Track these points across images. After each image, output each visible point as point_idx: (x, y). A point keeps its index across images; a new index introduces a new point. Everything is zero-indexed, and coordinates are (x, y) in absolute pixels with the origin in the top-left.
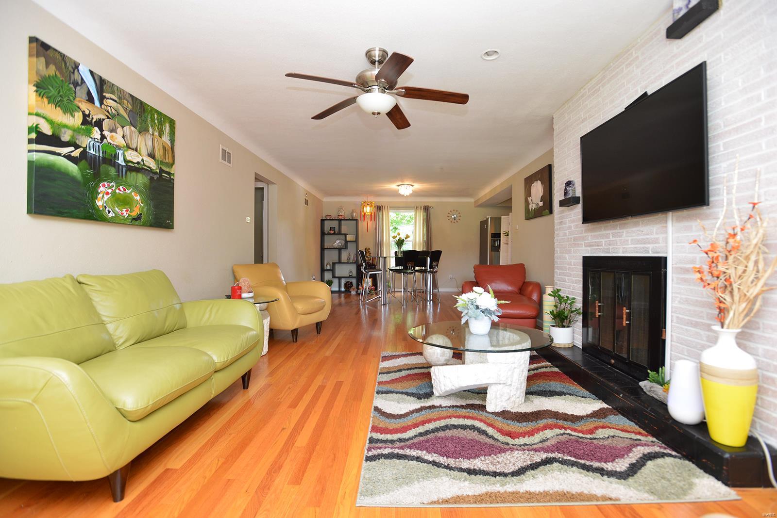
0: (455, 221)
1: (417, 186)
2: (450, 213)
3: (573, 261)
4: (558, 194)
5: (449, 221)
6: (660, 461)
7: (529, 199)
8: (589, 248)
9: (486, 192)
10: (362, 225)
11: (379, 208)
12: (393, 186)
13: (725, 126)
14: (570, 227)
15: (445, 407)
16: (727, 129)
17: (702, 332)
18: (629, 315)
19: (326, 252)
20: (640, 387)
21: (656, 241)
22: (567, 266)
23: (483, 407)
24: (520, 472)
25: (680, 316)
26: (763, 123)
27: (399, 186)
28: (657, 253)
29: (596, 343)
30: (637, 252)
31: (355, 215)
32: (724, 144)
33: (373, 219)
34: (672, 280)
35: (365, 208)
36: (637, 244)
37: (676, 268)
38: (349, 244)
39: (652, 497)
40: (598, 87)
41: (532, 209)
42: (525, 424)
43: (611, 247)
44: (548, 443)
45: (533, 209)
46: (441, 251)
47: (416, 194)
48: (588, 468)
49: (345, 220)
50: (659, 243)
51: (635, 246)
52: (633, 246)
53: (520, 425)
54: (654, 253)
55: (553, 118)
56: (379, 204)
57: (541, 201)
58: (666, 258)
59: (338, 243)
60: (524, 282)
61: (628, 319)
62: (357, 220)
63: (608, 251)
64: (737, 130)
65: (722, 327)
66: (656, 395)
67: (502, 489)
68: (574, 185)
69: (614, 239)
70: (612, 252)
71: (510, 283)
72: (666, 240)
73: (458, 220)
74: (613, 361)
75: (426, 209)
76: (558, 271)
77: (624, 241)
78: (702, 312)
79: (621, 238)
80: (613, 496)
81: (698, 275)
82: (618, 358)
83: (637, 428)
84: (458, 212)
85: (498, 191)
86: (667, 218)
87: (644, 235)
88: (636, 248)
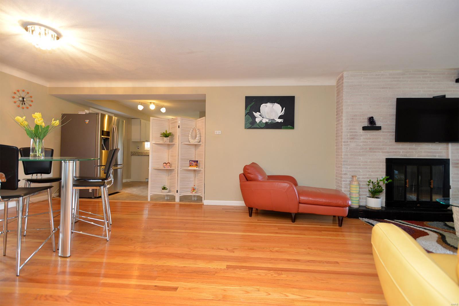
0: (25, 107)
2: (17, 92)
5: (16, 105)
7: (256, 114)
8: (391, 154)
41: (261, 122)
45: (264, 122)
50: (442, 153)
57: (279, 119)
58: (449, 159)
73: (28, 106)
74: (418, 205)
82: (425, 203)
86: (448, 144)
87: (433, 150)
88: (427, 155)
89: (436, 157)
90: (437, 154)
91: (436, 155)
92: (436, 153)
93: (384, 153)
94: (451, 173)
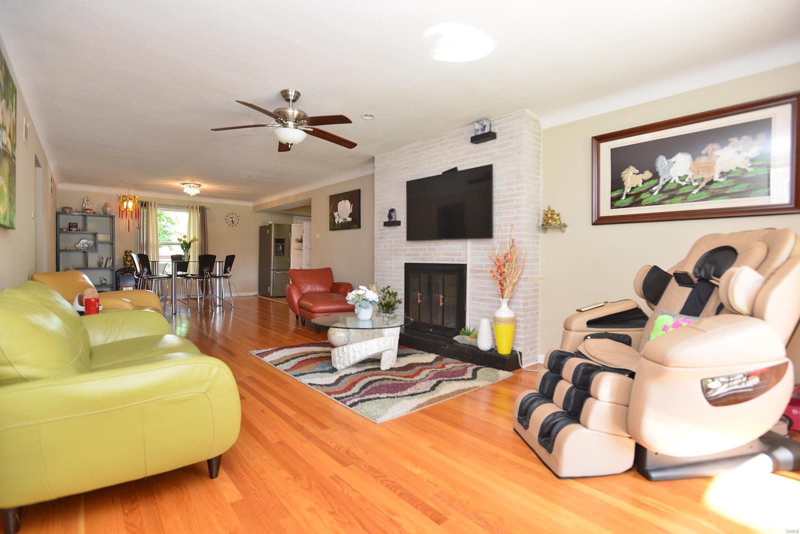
0: (233, 225)
1: (205, 186)
2: (228, 215)
3: (393, 266)
4: (379, 216)
5: (228, 224)
6: (480, 370)
7: (336, 214)
8: (409, 257)
9: (274, 200)
10: (121, 224)
11: (144, 204)
12: (177, 184)
13: (498, 198)
14: (391, 242)
15: (354, 373)
16: (499, 200)
17: (487, 304)
18: (443, 299)
19: (62, 255)
20: (455, 340)
21: (459, 254)
22: (388, 270)
23: (379, 369)
24: (433, 388)
25: (475, 297)
26: (515, 202)
27: (184, 184)
28: (460, 261)
29: (418, 321)
30: (447, 261)
31: (110, 211)
32: (498, 207)
33: (137, 218)
34: (470, 277)
35: (125, 203)
36: (446, 256)
37: (472, 270)
38: (100, 246)
39: (489, 382)
40: (418, 150)
41: (338, 222)
42: (409, 371)
43: (427, 257)
44: (430, 376)
45: (340, 222)
46: (215, 256)
47: (203, 194)
48: (458, 380)
49: (95, 214)
50: (462, 256)
52: (444, 257)
53: (407, 372)
54: (458, 261)
55: (374, 158)
56: (144, 200)
57: (349, 217)
58: (466, 265)
59: (84, 243)
60: (334, 284)
61: (443, 302)
62: (112, 217)
63: (424, 259)
64: (504, 202)
65: (503, 298)
66: (466, 341)
67: (434, 396)
68: (395, 212)
69: (429, 252)
70: (428, 260)
71: (321, 284)
72: (466, 254)
73: (236, 224)
74: (431, 330)
75: (203, 210)
76: (378, 273)
80: (477, 386)
81: (492, 274)
82: (436, 327)
83: (459, 361)
84: (236, 216)
85: (291, 201)
86: (467, 242)
87: (452, 250)
88: (446, 258)
89: (454, 261)
90: (456, 257)
91: (454, 259)
92: (455, 255)
93: (407, 256)
94: (470, 286)
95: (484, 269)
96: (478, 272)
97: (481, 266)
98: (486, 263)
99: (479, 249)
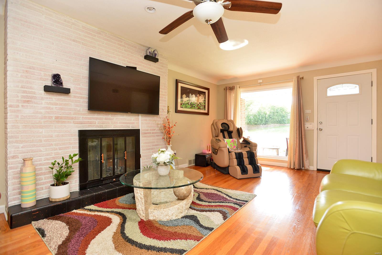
17: (150, 151)
21: (133, 123)
28: (133, 128)
30: (123, 128)
36: (123, 124)
37: (143, 133)
50: (135, 124)
51: (122, 125)
52: (120, 125)
58: (139, 130)
74: (114, 180)
77: (114, 123)
78: (150, 145)
79: (112, 121)
86: (139, 115)
87: (127, 120)
89: (130, 127)
90: (131, 125)
94: (141, 142)
95: (149, 131)
96: (146, 133)
97: (147, 130)
98: (150, 128)
99: (146, 120)
